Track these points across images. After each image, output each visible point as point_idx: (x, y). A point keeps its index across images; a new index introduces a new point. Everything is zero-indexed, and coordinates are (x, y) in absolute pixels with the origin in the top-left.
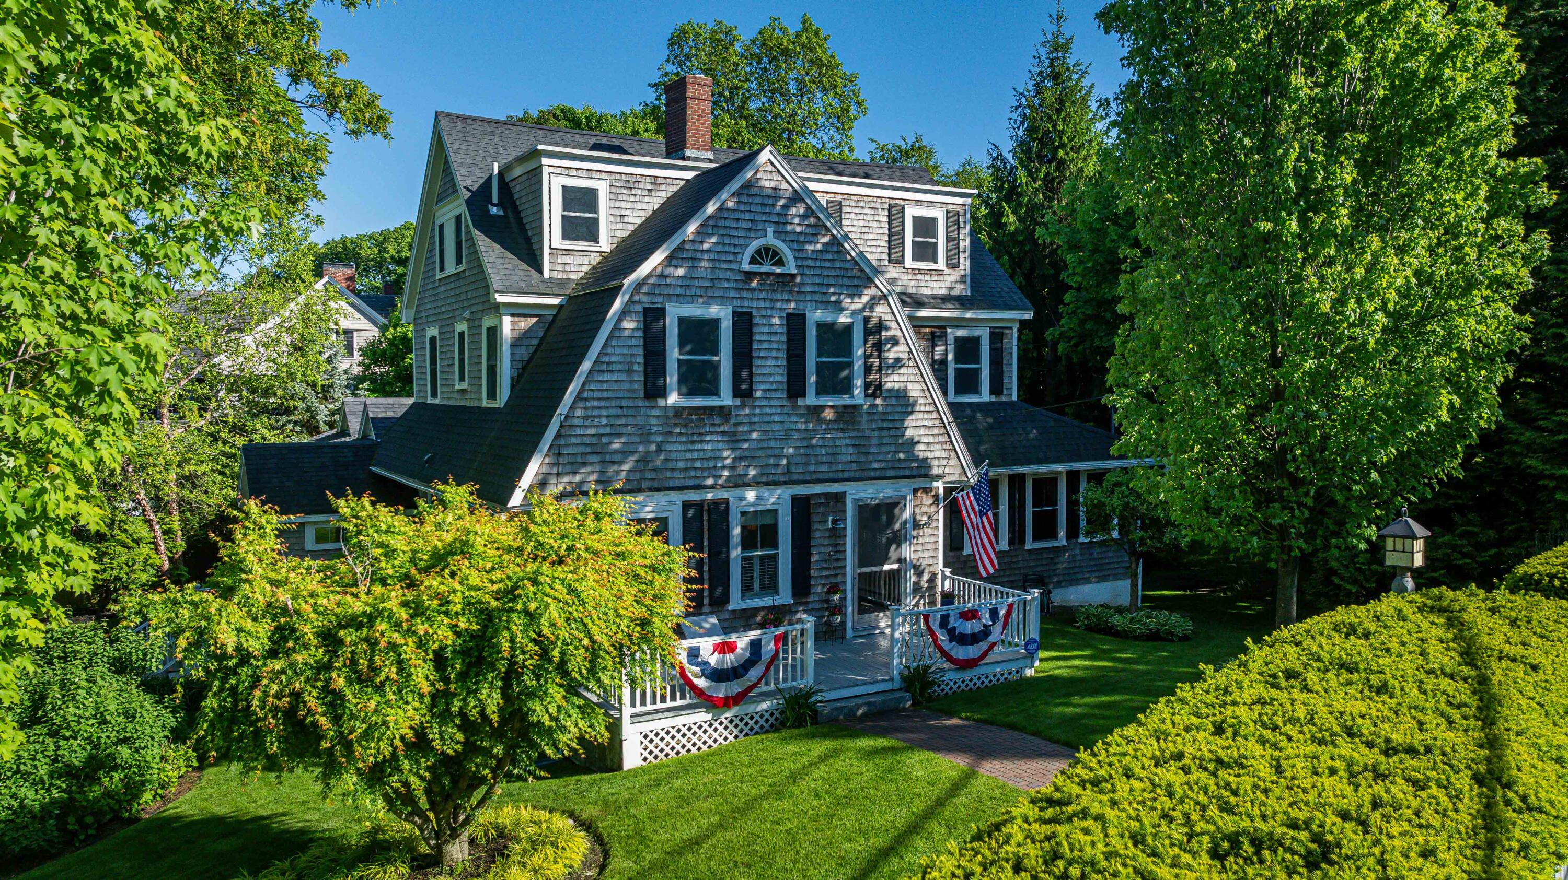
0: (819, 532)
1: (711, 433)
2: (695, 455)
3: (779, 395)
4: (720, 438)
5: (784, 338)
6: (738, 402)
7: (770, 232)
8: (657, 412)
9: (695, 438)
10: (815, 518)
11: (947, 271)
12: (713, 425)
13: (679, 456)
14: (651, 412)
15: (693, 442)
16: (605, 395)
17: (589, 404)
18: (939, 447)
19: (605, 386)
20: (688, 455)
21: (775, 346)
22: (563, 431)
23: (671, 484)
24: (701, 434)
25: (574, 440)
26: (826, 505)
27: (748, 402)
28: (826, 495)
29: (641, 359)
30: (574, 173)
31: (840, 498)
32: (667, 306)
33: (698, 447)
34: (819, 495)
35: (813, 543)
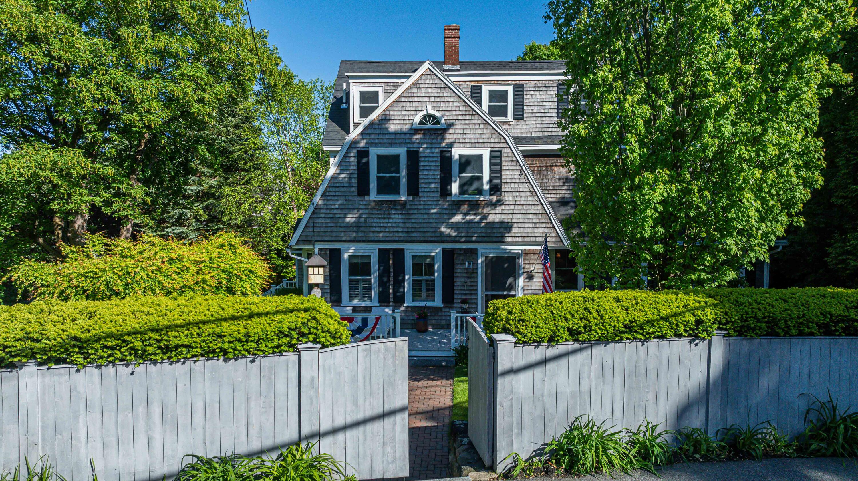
0: (459, 270)
1: (395, 214)
2: (386, 225)
3: (436, 194)
4: (400, 216)
5: (438, 164)
6: (410, 198)
7: (429, 107)
8: (364, 203)
9: (386, 216)
10: (457, 262)
11: (514, 122)
12: (396, 209)
13: (376, 225)
14: (361, 203)
15: (384, 218)
16: (337, 194)
17: (329, 198)
18: (543, 225)
19: (337, 189)
20: (382, 225)
21: (433, 168)
22: (316, 211)
23: (372, 239)
24: (389, 214)
25: (322, 215)
26: (465, 255)
27: (417, 198)
28: (465, 250)
29: (356, 176)
30: (366, 85)
31: (474, 252)
32: (370, 149)
33: (387, 221)
34: (461, 250)
35: (455, 275)
